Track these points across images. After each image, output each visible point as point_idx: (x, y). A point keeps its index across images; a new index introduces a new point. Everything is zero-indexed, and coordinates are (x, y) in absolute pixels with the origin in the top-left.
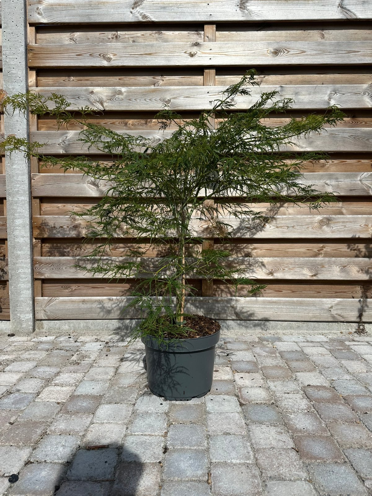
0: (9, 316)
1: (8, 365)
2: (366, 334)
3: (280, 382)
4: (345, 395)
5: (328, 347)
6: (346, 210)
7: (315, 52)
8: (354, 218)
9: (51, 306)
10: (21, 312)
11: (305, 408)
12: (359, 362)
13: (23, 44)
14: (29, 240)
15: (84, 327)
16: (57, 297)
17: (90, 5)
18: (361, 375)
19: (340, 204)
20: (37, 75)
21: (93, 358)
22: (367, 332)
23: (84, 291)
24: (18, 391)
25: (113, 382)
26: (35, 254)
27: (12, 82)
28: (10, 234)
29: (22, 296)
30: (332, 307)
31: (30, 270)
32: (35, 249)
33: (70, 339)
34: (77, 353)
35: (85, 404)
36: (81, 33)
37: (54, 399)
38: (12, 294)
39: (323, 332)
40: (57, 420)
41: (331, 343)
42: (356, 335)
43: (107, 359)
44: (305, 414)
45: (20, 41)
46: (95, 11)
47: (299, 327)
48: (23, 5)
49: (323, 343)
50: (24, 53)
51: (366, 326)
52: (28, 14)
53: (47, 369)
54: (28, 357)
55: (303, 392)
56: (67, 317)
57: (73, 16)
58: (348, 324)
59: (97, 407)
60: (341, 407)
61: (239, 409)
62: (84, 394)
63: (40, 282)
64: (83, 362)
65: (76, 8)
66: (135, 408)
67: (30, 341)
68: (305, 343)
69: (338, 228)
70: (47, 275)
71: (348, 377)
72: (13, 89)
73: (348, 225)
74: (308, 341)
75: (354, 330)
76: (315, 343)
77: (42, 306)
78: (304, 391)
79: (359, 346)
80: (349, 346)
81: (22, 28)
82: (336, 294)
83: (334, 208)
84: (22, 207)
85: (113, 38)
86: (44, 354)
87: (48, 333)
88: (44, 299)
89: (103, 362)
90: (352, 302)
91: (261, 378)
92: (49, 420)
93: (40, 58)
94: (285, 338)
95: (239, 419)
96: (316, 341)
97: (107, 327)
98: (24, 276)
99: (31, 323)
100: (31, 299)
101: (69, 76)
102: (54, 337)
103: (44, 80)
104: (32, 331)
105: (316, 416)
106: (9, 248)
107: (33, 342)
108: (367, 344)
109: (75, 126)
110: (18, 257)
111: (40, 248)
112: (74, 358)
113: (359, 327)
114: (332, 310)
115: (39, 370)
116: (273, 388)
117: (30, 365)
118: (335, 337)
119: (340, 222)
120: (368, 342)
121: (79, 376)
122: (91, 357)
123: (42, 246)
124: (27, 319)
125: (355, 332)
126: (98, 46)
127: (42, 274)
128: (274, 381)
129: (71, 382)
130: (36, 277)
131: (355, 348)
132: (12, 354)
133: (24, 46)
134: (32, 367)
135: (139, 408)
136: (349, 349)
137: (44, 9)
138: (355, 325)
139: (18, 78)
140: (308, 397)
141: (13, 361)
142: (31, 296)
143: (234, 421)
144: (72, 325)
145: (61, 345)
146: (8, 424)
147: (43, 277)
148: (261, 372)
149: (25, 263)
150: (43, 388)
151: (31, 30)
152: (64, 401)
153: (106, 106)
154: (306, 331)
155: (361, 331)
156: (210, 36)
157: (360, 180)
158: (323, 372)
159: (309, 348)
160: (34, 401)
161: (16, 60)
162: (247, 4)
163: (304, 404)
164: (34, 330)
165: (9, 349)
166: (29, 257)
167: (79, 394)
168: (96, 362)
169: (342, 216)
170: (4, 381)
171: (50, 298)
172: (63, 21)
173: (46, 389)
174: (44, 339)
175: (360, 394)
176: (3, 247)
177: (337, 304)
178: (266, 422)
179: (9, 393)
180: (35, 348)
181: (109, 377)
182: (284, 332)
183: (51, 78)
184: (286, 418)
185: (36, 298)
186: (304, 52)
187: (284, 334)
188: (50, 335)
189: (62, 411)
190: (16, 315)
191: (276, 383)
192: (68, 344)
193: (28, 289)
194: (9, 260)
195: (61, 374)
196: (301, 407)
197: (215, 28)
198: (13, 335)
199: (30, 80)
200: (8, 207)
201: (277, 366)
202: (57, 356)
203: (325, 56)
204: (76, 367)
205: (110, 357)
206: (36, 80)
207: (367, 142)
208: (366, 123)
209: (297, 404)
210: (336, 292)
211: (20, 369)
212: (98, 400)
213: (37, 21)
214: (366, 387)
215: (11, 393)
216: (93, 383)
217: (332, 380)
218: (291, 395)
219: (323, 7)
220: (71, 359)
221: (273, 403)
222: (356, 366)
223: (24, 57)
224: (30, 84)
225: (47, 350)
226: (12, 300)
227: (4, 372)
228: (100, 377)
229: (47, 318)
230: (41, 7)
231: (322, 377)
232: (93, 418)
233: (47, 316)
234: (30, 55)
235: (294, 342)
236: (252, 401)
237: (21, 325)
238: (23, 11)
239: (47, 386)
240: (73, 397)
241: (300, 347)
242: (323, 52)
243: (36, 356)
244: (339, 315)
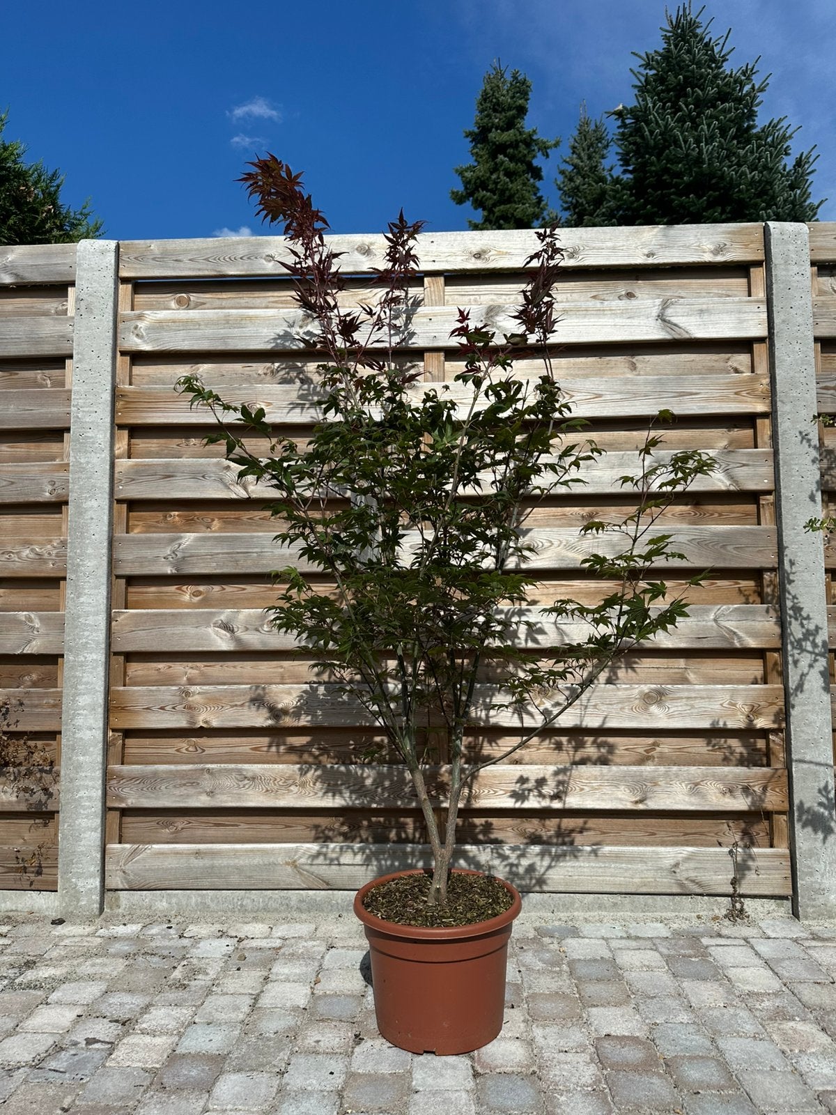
0: (55, 883)
1: (53, 989)
2: (746, 920)
3: (555, 1029)
4: (669, 1055)
5: (665, 951)
6: (695, 673)
7: (619, 396)
8: (708, 690)
9: (136, 862)
10: (79, 876)
11: (590, 1082)
12: (716, 985)
13: (109, 387)
14: (101, 735)
15: (197, 905)
16: (149, 843)
17: (227, 322)
18: (711, 1012)
19: (681, 662)
20: (131, 436)
21: (212, 973)
22: (748, 917)
23: (199, 832)
24: (75, 1044)
25: (247, 1026)
26: (111, 761)
27: (86, 452)
28: (66, 724)
29: (82, 843)
30: (677, 865)
31: (100, 793)
32: (112, 749)
33: (171, 931)
34: (183, 963)
35: (194, 1073)
36: (210, 365)
37: (140, 1061)
38: (63, 839)
39: (664, 915)
40: (145, 1104)
41: (673, 941)
42: (727, 922)
43: (239, 977)
44: (588, 1094)
45: (103, 382)
46: (236, 332)
47: (615, 904)
48: (111, 324)
49: (657, 941)
50: (109, 403)
51: (748, 903)
52: (119, 335)
53: (127, 998)
54: (91, 971)
55: (593, 1050)
56: (166, 884)
57: (198, 339)
58: (712, 899)
59: (216, 1079)
60: (655, 1080)
61: (470, 1084)
62: (193, 1052)
63: (117, 814)
64: (193, 983)
65: (202, 327)
66: (284, 1081)
67: (93, 934)
68: (624, 941)
69: (680, 708)
70: (132, 802)
71: (684, 1017)
72: (88, 463)
73: (698, 703)
74: (629, 938)
75: (724, 912)
76: (641, 941)
77: (118, 862)
78: (596, 1048)
79: (726, 948)
80: (707, 947)
81: (108, 362)
82: (687, 837)
83: (671, 671)
84: (91, 673)
85: (265, 374)
86: (121, 964)
87: (127, 918)
88: (124, 849)
89: (231, 984)
90: (716, 854)
91: (522, 1018)
92: (131, 1103)
93: (136, 410)
94: (586, 929)
95: (466, 1104)
96: (646, 936)
97: (242, 905)
98: (87, 804)
99: (96, 898)
100: (99, 849)
101: (187, 438)
102: (139, 926)
103: (142, 444)
104: (97, 913)
105: (606, 1097)
106: (64, 749)
107: (99, 937)
108: (742, 942)
109: (196, 523)
110: (79, 767)
111: (120, 749)
112: (177, 974)
113: (734, 906)
114: (678, 871)
115: (111, 1000)
116: (540, 1041)
117: (95, 989)
118: (685, 926)
119: (682, 698)
120: (745, 939)
121: (185, 1013)
122: (208, 971)
123: (124, 744)
124: (90, 890)
125: (726, 916)
126: (239, 389)
127: (122, 800)
128: (544, 1027)
129: (170, 1027)
130: (109, 804)
131: (717, 953)
132: (61, 966)
133: (109, 391)
134: (99, 994)
135: (291, 1082)
136: (704, 953)
137: (148, 329)
138: (726, 901)
139: (97, 445)
140: (600, 1059)
141: (64, 980)
142: (99, 843)
143: (456, 1107)
144: (174, 900)
145: (153, 944)
146: (59, 1112)
147: (123, 805)
148: (526, 1006)
149: (92, 779)
150: (120, 1038)
151: (123, 362)
152: (158, 1066)
153: (252, 492)
154: (629, 914)
155: (737, 914)
156: (435, 372)
157: (715, 620)
158: (642, 1007)
159: (628, 952)
160: (104, 1066)
161: (94, 415)
162: (498, 318)
163: (588, 1073)
164: (101, 910)
165: (54, 954)
166: (100, 766)
167: (184, 1051)
168: (218, 984)
169: (685, 686)
170: (49, 1024)
171: (136, 846)
172: (179, 348)
173: (125, 1041)
174: (120, 930)
175: (697, 1053)
176: (51, 745)
177: (688, 859)
178: (514, 1109)
179: (58, 1048)
180: (102, 952)
181: (241, 1016)
182: (587, 915)
183: (155, 441)
184: (552, 1102)
185: (108, 846)
186: (600, 396)
187: (586, 920)
188: (132, 922)
189: (153, 1087)
190: (69, 880)
191: (547, 1030)
192: (166, 943)
193: (95, 830)
194: (62, 773)
195: (152, 1009)
196: (583, 1080)
197: (443, 358)
198: (59, 922)
199: (117, 446)
200: (65, 674)
201: (557, 993)
202: (146, 969)
203: (638, 403)
204: (181, 994)
205: (244, 973)
206: (129, 445)
207: (722, 551)
208: (720, 515)
209: (577, 1075)
210: (686, 834)
211: (76, 997)
212: (218, 1063)
213: (134, 348)
214: (713, 1041)
215: (62, 1049)
216: (211, 1029)
217: (656, 1024)
218: (570, 1057)
219: (629, 320)
220: (172, 977)
221: (534, 1073)
222: (706, 994)
223: (108, 409)
224: (117, 452)
225: (127, 957)
226: (62, 851)
227: (47, 1004)
228: (223, 1016)
229: (127, 887)
230: (142, 325)
231: (637, 1017)
232: (208, 1100)
233: (128, 882)
234: (119, 405)
235: (603, 938)
236: (497, 1067)
237: (78, 900)
238: (110, 334)
239: (127, 1034)
240: (174, 1058)
241: (610, 950)
242: (635, 395)
243: (107, 970)
244: (693, 881)
